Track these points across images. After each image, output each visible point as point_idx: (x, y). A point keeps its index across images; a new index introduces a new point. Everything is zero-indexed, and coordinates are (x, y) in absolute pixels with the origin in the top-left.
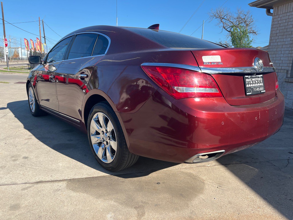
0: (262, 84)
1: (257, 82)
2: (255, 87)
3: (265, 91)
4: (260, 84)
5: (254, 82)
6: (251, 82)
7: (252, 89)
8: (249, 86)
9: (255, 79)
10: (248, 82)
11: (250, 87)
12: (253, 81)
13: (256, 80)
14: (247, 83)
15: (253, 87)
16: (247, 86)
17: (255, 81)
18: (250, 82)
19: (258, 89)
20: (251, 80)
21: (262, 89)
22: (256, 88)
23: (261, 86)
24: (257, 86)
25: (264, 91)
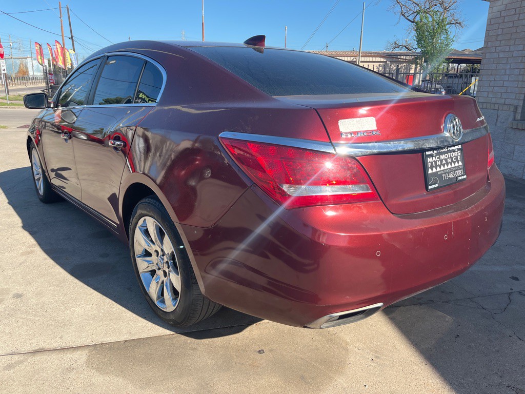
0: (460, 163)
1: (449, 160)
2: (446, 172)
3: (465, 177)
4: (457, 164)
5: (444, 162)
6: (439, 163)
7: (440, 176)
8: (434, 170)
9: (446, 156)
10: (432, 163)
11: (435, 174)
12: (441, 161)
13: (449, 158)
14: (429, 165)
15: (441, 173)
16: (430, 171)
17: (446, 160)
18: (435, 162)
19: (451, 175)
20: (438, 158)
21: (460, 172)
22: (448, 173)
23: (457, 168)
24: (450, 169)
25: (463, 177)
